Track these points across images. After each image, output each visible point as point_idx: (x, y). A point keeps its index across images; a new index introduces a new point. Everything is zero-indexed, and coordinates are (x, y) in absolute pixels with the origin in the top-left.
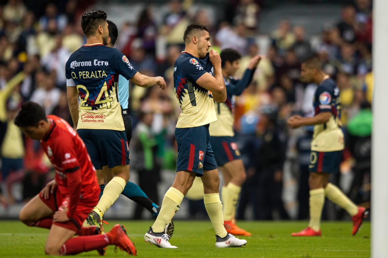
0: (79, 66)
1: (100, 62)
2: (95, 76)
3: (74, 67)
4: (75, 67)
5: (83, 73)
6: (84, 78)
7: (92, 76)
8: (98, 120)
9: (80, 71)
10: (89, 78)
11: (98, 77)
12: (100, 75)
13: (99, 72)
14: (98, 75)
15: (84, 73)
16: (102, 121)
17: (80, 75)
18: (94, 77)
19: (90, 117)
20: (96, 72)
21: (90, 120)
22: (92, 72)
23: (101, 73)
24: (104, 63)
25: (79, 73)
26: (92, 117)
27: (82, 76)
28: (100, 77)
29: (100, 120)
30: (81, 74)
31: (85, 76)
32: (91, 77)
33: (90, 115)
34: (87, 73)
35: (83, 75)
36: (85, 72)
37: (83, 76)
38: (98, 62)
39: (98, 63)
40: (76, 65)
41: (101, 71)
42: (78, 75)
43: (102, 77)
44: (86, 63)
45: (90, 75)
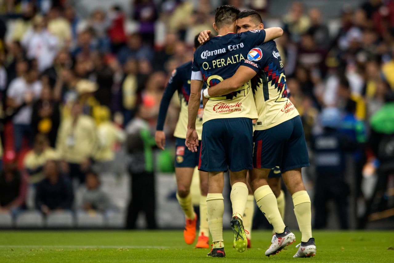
0: (212, 55)
1: (235, 46)
2: (233, 62)
3: (206, 56)
4: (208, 56)
5: (217, 62)
6: (218, 67)
7: (228, 62)
8: (235, 109)
9: (213, 60)
10: (225, 65)
11: (235, 62)
12: (237, 60)
13: (236, 57)
14: (235, 60)
15: (219, 62)
16: (239, 110)
17: (214, 65)
18: (230, 63)
19: (224, 107)
20: (232, 57)
21: (226, 110)
22: (229, 59)
23: (239, 57)
24: (239, 46)
25: (213, 63)
26: (227, 107)
27: (216, 66)
28: (238, 62)
29: (237, 109)
30: (214, 63)
31: (220, 64)
32: (227, 65)
33: (224, 105)
34: (223, 61)
35: (218, 63)
36: (219, 60)
37: (218, 65)
38: (233, 46)
39: (234, 48)
40: (209, 54)
41: (238, 55)
42: (211, 65)
43: (240, 61)
44: (220, 51)
45: (226, 63)
